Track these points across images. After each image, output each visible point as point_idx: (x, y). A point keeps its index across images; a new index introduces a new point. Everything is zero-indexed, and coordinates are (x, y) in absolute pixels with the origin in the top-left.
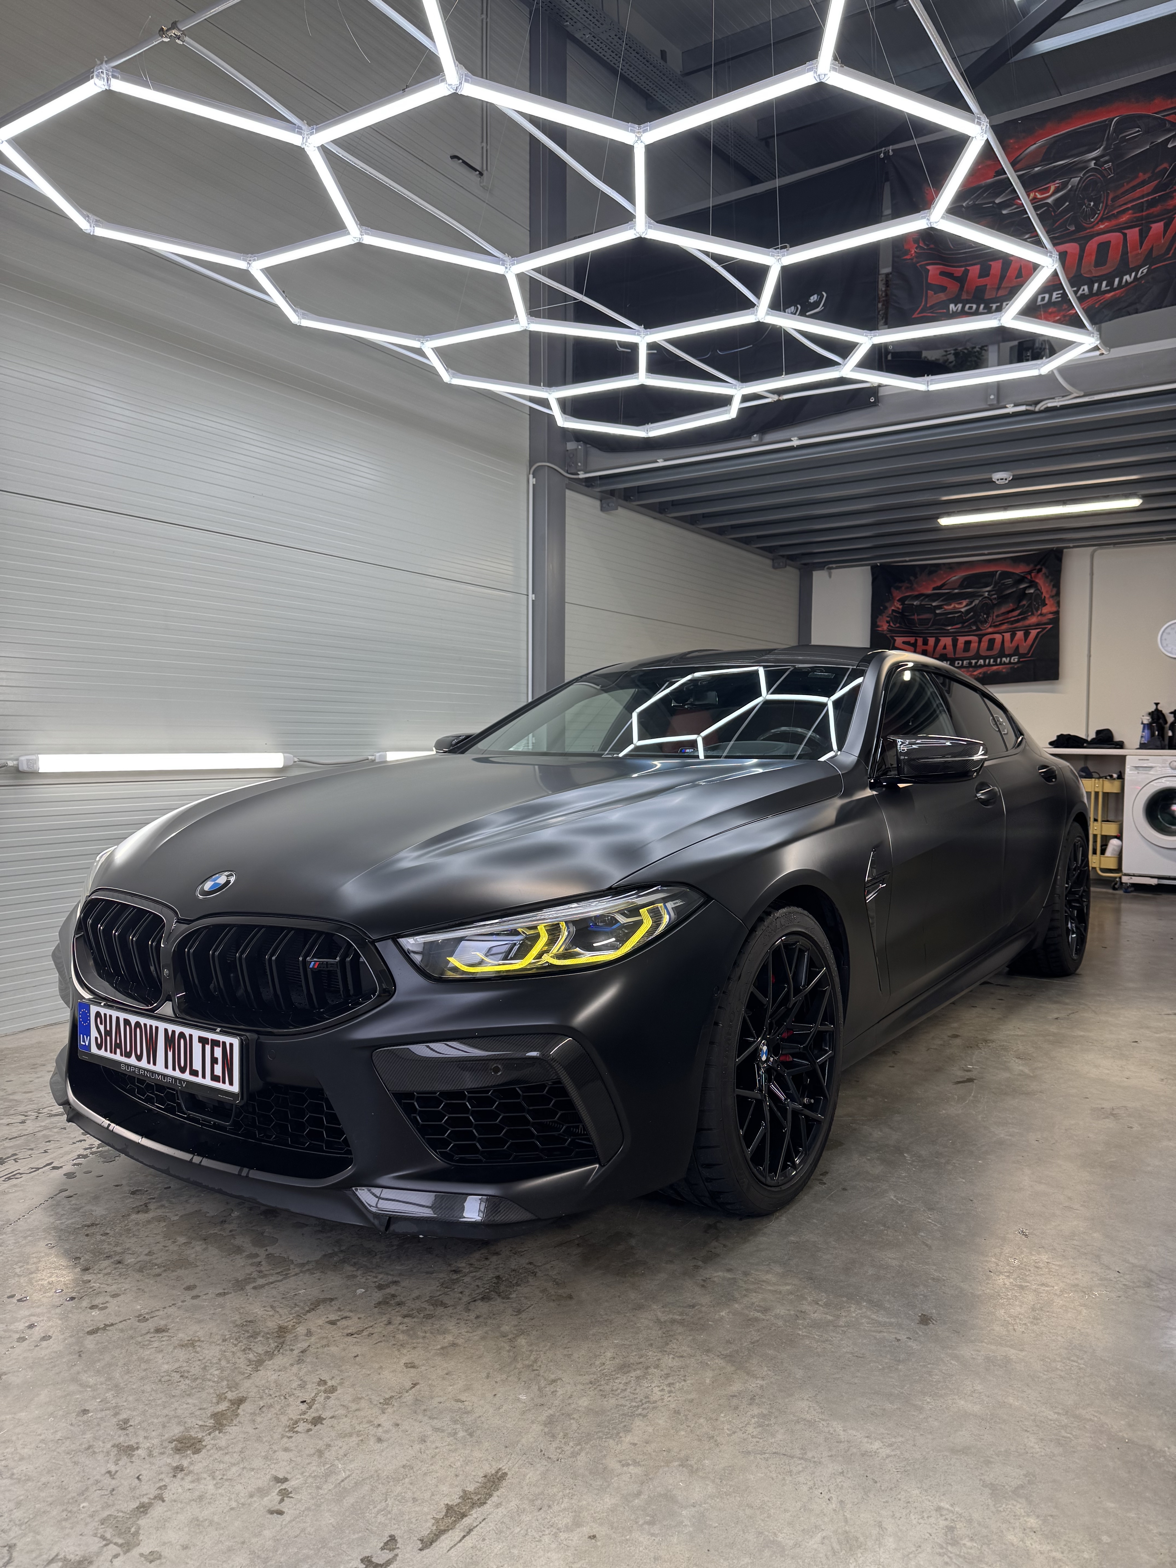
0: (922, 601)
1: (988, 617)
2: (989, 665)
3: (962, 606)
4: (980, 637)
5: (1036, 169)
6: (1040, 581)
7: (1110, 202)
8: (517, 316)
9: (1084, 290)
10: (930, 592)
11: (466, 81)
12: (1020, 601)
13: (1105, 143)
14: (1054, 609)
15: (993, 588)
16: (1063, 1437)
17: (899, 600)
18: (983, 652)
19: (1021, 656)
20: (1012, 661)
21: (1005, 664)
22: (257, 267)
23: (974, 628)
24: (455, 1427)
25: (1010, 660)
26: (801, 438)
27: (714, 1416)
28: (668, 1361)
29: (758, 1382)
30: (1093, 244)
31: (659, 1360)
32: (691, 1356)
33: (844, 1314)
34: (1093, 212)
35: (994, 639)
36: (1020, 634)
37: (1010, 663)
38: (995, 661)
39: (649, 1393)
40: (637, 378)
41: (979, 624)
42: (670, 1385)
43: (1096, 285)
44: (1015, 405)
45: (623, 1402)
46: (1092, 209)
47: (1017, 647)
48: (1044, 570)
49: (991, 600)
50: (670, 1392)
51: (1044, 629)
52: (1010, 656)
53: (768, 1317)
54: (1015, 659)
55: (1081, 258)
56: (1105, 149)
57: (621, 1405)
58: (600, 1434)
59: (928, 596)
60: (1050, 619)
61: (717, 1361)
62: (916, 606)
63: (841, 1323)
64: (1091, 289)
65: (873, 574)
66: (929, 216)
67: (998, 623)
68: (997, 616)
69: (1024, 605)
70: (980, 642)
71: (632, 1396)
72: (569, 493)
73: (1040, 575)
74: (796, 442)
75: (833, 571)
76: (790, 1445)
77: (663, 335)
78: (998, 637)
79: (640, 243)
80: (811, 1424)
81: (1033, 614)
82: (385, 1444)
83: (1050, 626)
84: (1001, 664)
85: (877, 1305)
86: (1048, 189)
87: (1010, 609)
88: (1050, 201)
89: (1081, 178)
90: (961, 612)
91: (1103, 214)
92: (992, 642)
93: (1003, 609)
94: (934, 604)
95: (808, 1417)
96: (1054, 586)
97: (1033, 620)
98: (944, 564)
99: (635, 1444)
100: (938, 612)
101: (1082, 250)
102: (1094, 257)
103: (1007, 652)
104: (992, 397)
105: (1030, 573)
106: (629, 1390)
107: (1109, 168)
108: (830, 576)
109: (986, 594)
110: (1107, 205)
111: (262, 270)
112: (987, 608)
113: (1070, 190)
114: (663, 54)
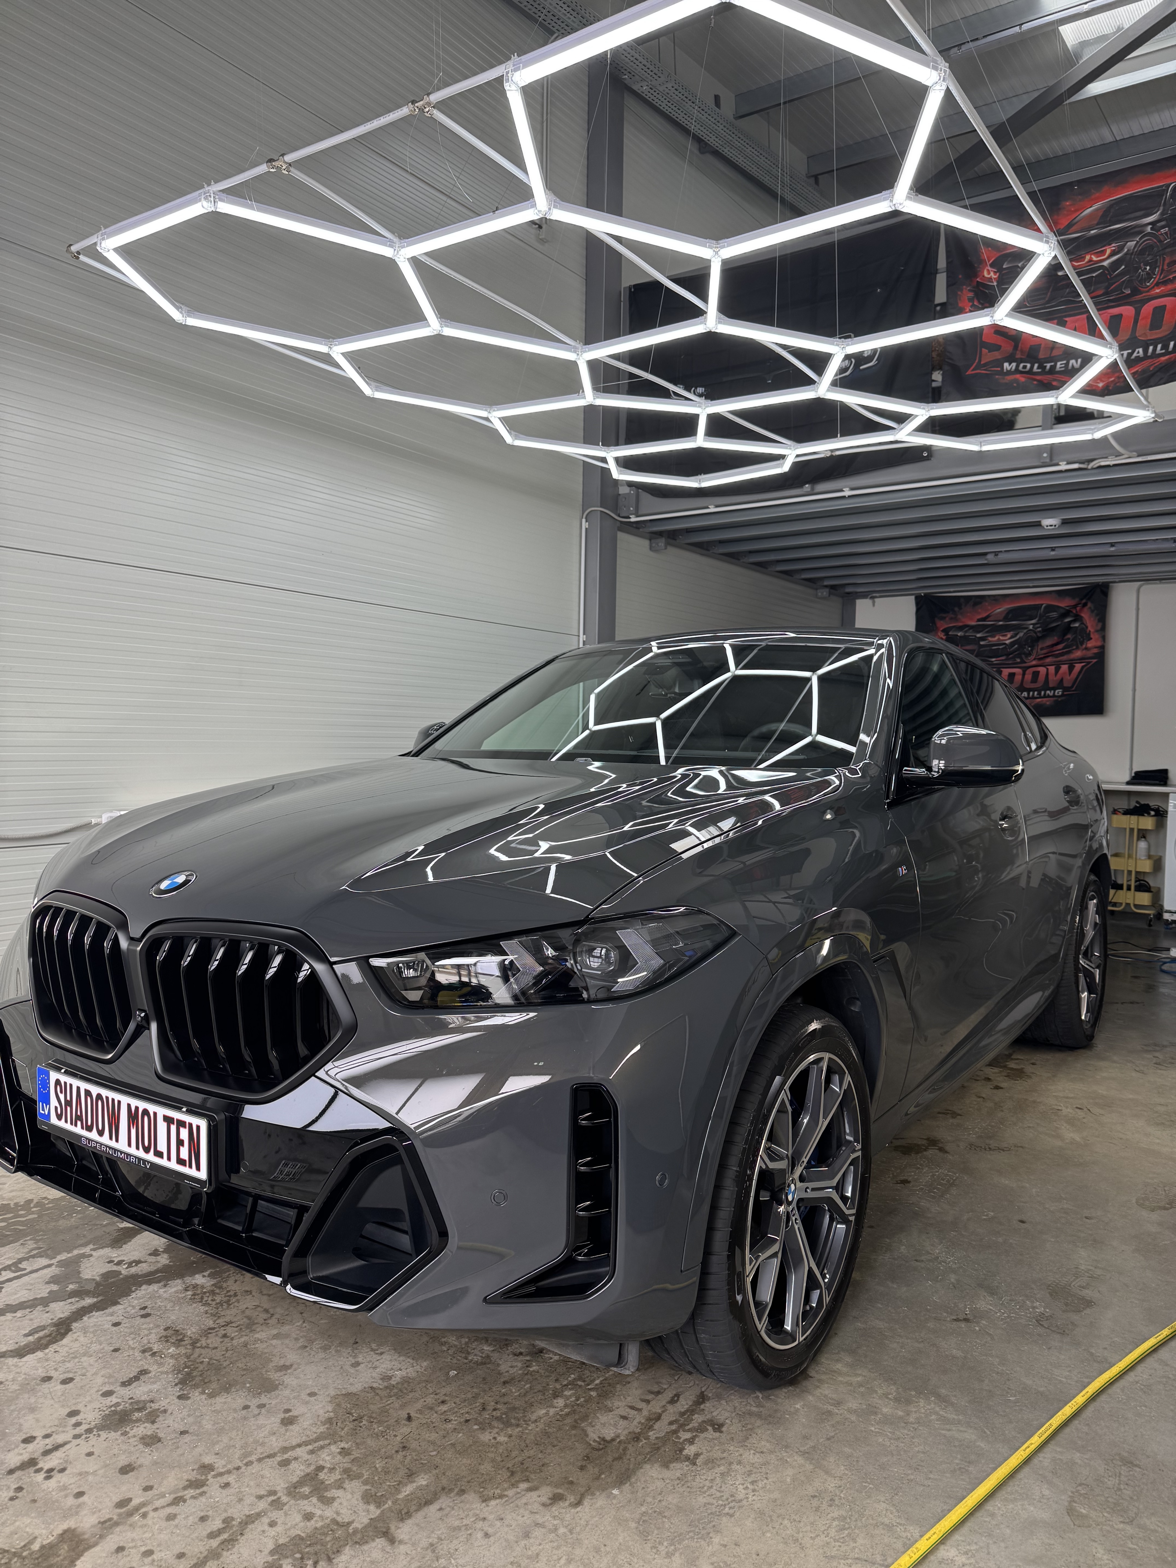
0: (966, 632)
1: (1032, 650)
2: (1033, 698)
3: (1007, 639)
4: (1025, 670)
5: (1092, 232)
6: (1086, 615)
7: (1166, 267)
8: (583, 391)
9: (1138, 352)
10: (973, 623)
11: (555, 207)
12: (1065, 635)
13: (1161, 208)
14: (1099, 644)
15: (1038, 620)
16: (1130, 1548)
17: (943, 631)
18: (1028, 685)
19: (1065, 689)
20: (1056, 694)
21: (1049, 696)
22: (338, 351)
23: (1018, 660)
24: (555, 1522)
25: (1054, 693)
26: (852, 489)
27: (797, 1518)
28: (750, 1457)
29: (836, 1481)
30: (1148, 309)
31: (741, 1455)
32: (771, 1452)
33: (914, 1410)
34: (1149, 276)
35: (1039, 672)
36: (1064, 668)
37: (1054, 696)
38: (1039, 694)
39: (734, 1491)
40: (695, 441)
41: (1023, 656)
42: (752, 1483)
43: (1151, 348)
44: (1068, 463)
45: (711, 1500)
46: (1148, 273)
47: (1062, 680)
48: (1089, 604)
49: (1035, 633)
50: (754, 1491)
51: (1089, 663)
52: (1054, 689)
53: (841, 1411)
54: (1059, 692)
55: (1136, 321)
56: (1162, 214)
57: (708, 1504)
58: (691, 1534)
59: (972, 627)
60: (1095, 654)
61: (795, 1458)
62: (960, 637)
63: (911, 1420)
64: (1146, 351)
65: (917, 604)
66: (993, 313)
67: (1042, 656)
68: (1042, 649)
69: (1069, 639)
70: (1024, 674)
71: (718, 1494)
72: (621, 535)
73: (1086, 609)
74: (847, 493)
75: (876, 600)
76: (871, 1550)
77: (725, 407)
78: (1042, 670)
79: (711, 337)
80: (890, 1528)
81: (1077, 648)
82: (492, 1539)
83: (1095, 661)
84: (1045, 696)
85: (943, 1400)
86: (1104, 252)
87: (1054, 642)
88: (1105, 263)
89: (1138, 242)
90: (1005, 644)
91: (1159, 279)
92: (1036, 675)
93: (1049, 642)
94: (979, 635)
95: (887, 1521)
96: (1099, 621)
97: (1078, 654)
98: (989, 596)
99: (725, 1546)
100: (982, 643)
101: (1138, 313)
102: (1149, 320)
103: (1051, 685)
104: (1045, 455)
105: (1075, 606)
106: (714, 1488)
107: (1166, 233)
108: (874, 605)
109: (1031, 627)
110: (1163, 270)
111: (343, 354)
112: (1033, 641)
113: (1126, 254)
114: (717, 98)
